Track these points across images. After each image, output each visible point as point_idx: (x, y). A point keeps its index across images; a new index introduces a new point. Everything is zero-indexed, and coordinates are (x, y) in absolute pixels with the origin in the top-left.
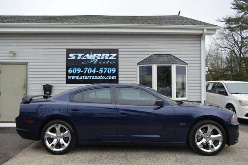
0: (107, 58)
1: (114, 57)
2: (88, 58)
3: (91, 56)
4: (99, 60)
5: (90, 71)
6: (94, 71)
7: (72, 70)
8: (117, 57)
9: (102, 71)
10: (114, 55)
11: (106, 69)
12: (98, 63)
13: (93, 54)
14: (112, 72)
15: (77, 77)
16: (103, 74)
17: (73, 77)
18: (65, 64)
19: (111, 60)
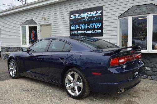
0: (94, 15)
1: (100, 14)
2: (82, 17)
3: (84, 14)
4: (89, 18)
5: (83, 26)
6: (86, 27)
7: (73, 27)
8: (102, 13)
9: (91, 26)
10: (100, 12)
11: (94, 24)
12: (88, 20)
13: (85, 13)
14: (98, 26)
15: (76, 32)
16: (92, 29)
17: (74, 32)
18: (69, 23)
19: (97, 17)
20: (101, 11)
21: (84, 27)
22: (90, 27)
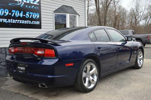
0: (32, 3)
1: (38, 3)
6: (21, 15)
8: (40, 3)
9: (28, 15)
11: (31, 13)
12: (24, 6)
14: (36, 17)
15: (5, 20)
16: (29, 19)
21: (18, 14)
22: (27, 16)
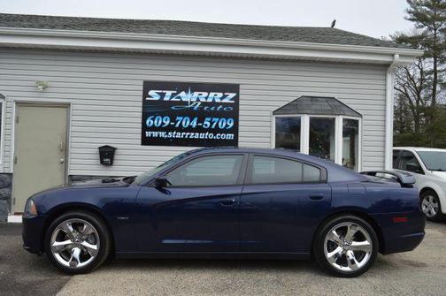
0: (218, 100)
1: (232, 99)
2: (184, 100)
3: (189, 95)
4: (204, 104)
5: (186, 122)
6: (194, 124)
7: (153, 119)
8: (236, 99)
9: (209, 124)
10: (232, 95)
11: (216, 120)
12: (201, 108)
14: (227, 125)
15: (162, 134)
16: (210, 130)
17: (155, 134)
18: (141, 109)
19: (225, 105)
20: (234, 95)
21: (188, 122)
22: (206, 125)
